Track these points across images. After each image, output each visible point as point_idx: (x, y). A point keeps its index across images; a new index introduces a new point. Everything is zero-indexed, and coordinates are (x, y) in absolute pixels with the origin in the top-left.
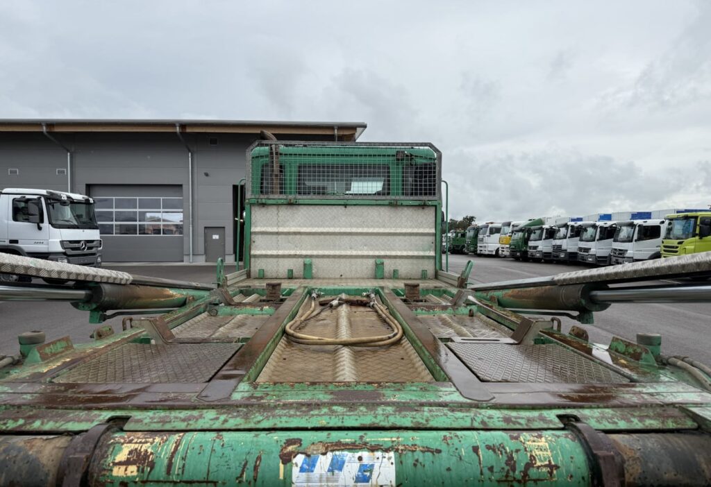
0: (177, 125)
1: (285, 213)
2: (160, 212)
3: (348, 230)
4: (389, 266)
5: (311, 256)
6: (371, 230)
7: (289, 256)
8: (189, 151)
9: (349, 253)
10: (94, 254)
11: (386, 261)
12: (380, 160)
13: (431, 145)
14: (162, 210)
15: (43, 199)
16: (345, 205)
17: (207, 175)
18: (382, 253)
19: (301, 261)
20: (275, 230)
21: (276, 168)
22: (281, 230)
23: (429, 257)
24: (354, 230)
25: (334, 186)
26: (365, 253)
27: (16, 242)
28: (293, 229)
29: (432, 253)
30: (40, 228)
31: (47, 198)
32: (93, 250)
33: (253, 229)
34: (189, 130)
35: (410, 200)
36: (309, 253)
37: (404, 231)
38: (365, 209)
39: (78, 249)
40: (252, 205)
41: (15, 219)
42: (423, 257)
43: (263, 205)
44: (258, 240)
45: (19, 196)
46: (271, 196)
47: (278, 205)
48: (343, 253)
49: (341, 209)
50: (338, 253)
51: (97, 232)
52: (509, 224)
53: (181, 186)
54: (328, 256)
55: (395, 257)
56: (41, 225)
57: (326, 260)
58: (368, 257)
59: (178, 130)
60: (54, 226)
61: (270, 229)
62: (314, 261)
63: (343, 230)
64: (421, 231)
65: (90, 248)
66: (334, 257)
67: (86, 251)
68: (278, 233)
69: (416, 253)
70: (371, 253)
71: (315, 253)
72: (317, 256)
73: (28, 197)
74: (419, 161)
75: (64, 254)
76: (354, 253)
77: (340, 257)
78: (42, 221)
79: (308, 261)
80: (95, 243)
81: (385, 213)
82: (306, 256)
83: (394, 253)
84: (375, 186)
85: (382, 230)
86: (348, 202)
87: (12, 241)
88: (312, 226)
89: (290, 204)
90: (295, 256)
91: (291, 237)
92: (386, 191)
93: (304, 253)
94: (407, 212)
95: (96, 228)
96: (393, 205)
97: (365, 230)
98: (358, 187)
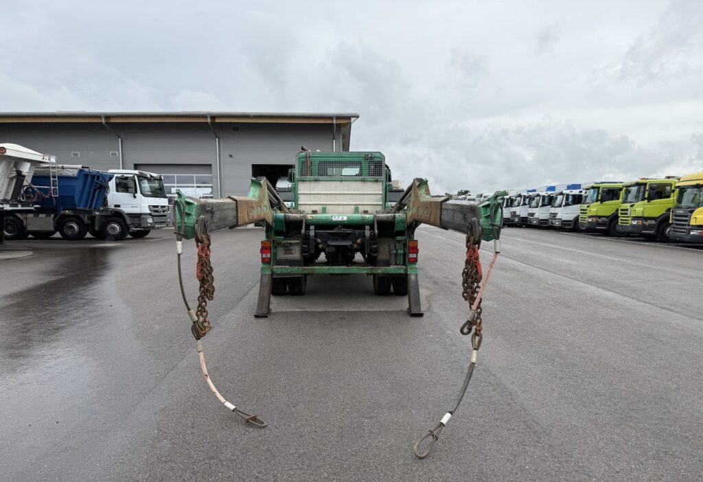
0: (208, 116)
1: (313, 185)
2: (193, 187)
3: (342, 192)
4: (361, 209)
5: (325, 205)
6: (353, 192)
7: (315, 205)
8: (217, 137)
9: (343, 203)
10: (165, 216)
11: (360, 207)
12: (357, 159)
13: (380, 153)
14: (195, 185)
15: (136, 177)
16: (341, 181)
17: (231, 156)
18: (358, 203)
19: (321, 207)
20: (309, 192)
21: (309, 164)
22: (312, 192)
23: (379, 205)
24: (345, 192)
25: (335, 170)
26: (350, 203)
27: (119, 206)
28: (317, 192)
29: (381, 203)
30: (135, 197)
31: (139, 176)
32: (165, 213)
33: (299, 192)
34: (217, 121)
35: (371, 178)
36: (324, 203)
37: (368, 192)
38: (350, 183)
39: (157, 211)
40: (298, 181)
41: (117, 191)
42: (377, 205)
43: (304, 181)
44: (301, 197)
45: (120, 175)
46: (307, 177)
47: (310, 181)
48: (340, 203)
49: (339, 183)
50: (337, 203)
51: (166, 200)
52: (481, 196)
53: (210, 165)
54: (333, 205)
55: (364, 205)
56: (136, 195)
57: (332, 206)
58: (351, 205)
59: (209, 120)
60: (144, 195)
61: (306, 192)
62: (327, 207)
63: (340, 192)
64: (376, 192)
65: (164, 211)
66: (336, 205)
67: (162, 213)
68: (310, 194)
69: (374, 203)
70: (353, 203)
71: (327, 203)
72: (328, 205)
73: (126, 175)
74: (376, 160)
75: (150, 214)
76: (345, 203)
77: (339, 205)
78: (136, 192)
79: (324, 206)
80: (166, 208)
81: (359, 184)
82: (323, 205)
83: (363, 203)
84: (355, 171)
85: (358, 192)
86: (343, 179)
87: (116, 206)
88: (326, 191)
89: (316, 180)
90: (318, 205)
91: (316, 196)
92: (360, 174)
93: (322, 203)
94: (369, 184)
95: (166, 197)
96: (363, 181)
97: (350, 192)
98: (347, 171)
